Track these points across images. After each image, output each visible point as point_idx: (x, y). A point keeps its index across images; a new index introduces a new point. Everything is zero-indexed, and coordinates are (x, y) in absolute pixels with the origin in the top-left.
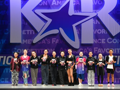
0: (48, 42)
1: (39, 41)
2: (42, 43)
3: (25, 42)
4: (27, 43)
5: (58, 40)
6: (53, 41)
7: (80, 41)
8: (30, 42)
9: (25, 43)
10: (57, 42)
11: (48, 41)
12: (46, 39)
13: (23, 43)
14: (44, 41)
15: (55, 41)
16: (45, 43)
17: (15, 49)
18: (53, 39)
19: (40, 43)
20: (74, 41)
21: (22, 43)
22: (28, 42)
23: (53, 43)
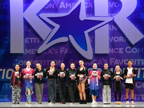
0: (56, 52)
1: (45, 51)
2: (48, 53)
3: (28, 52)
4: (30, 53)
5: (67, 50)
6: (61, 51)
7: (94, 51)
8: (34, 52)
9: (28, 54)
10: (66, 52)
11: (56, 50)
12: (53, 49)
13: (26, 53)
14: (50, 51)
15: (63, 51)
16: (52, 53)
17: (17, 60)
18: (61, 48)
19: (46, 53)
20: (87, 51)
21: (24, 54)
22: (32, 52)
23: (61, 53)
